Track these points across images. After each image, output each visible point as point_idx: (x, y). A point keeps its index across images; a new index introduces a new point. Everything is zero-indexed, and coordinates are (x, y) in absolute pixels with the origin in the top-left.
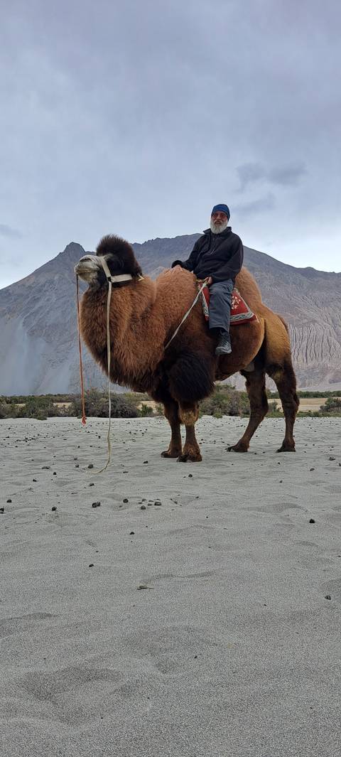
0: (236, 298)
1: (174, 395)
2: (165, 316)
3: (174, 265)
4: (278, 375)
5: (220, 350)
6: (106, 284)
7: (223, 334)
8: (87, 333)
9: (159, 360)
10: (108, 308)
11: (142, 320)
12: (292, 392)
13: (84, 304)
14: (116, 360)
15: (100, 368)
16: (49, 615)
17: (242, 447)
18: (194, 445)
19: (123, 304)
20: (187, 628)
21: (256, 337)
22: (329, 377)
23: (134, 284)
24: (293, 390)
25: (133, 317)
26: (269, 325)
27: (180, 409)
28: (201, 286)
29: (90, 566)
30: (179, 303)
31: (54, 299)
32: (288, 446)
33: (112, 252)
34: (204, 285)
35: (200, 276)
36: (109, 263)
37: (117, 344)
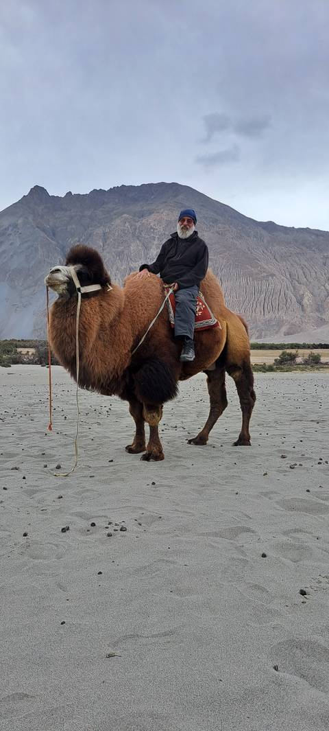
0: (200, 304)
1: (139, 397)
2: (132, 323)
3: (141, 269)
4: (237, 374)
5: (184, 358)
6: (75, 295)
7: (188, 342)
8: (56, 342)
9: (126, 366)
10: (78, 319)
11: (110, 330)
12: (249, 389)
13: (54, 314)
14: (84, 368)
15: (69, 375)
16: (26, 696)
17: (201, 440)
18: (157, 444)
19: (92, 315)
20: (152, 715)
21: (219, 342)
22: (284, 329)
23: (103, 294)
24: (250, 387)
25: (102, 326)
26: (231, 328)
27: (145, 410)
28: (168, 292)
29: (62, 624)
30: (146, 310)
31: (18, 243)
32: (244, 440)
33: (82, 263)
34: (171, 291)
35: (167, 280)
36: (79, 274)
37: (86, 353)
